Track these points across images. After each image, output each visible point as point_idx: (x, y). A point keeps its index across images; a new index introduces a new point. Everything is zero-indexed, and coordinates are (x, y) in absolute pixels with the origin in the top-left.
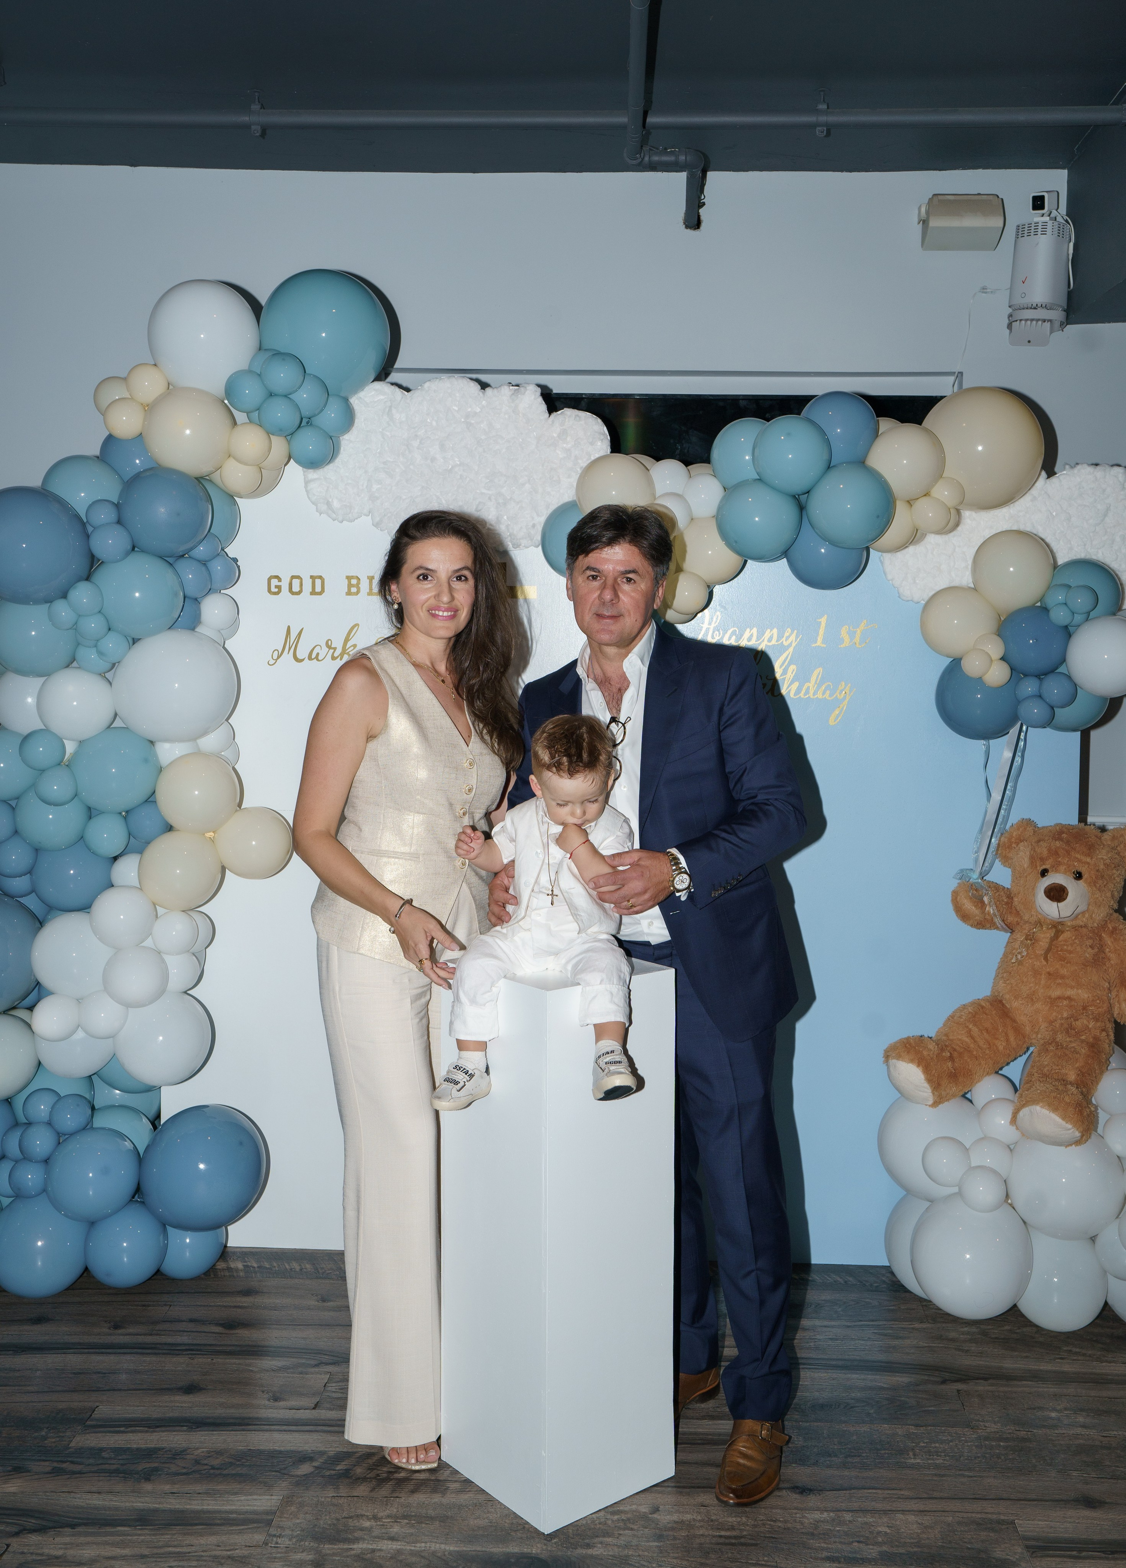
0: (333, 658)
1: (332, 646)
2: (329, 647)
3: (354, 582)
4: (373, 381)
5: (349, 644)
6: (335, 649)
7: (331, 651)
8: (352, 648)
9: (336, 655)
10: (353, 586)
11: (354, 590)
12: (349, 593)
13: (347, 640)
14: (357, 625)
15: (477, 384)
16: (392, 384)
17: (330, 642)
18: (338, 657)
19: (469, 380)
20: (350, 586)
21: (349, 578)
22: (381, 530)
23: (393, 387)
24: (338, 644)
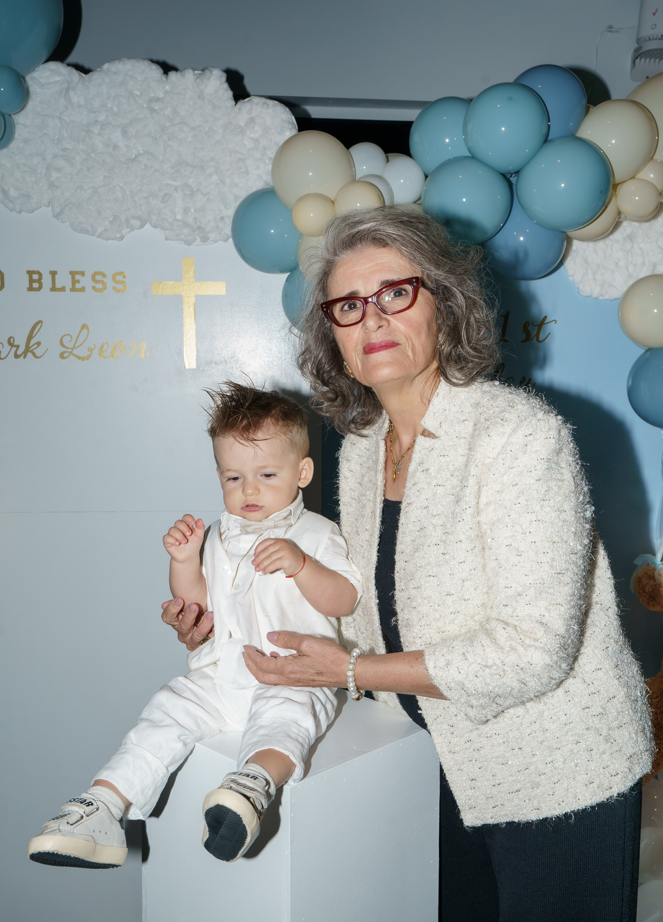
0: (16, 356)
1: (15, 344)
2: (11, 345)
3: (35, 277)
4: (47, 61)
5: (33, 342)
6: (18, 347)
7: (14, 349)
8: (36, 346)
9: (19, 352)
10: (35, 281)
11: (36, 285)
12: (31, 289)
13: (30, 337)
14: (40, 322)
15: (159, 67)
16: (69, 65)
17: (12, 340)
18: (20, 355)
19: (150, 62)
20: (31, 281)
21: (30, 273)
22: (62, 222)
23: (70, 68)
24: (21, 341)
